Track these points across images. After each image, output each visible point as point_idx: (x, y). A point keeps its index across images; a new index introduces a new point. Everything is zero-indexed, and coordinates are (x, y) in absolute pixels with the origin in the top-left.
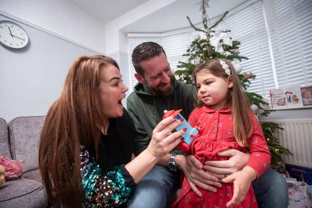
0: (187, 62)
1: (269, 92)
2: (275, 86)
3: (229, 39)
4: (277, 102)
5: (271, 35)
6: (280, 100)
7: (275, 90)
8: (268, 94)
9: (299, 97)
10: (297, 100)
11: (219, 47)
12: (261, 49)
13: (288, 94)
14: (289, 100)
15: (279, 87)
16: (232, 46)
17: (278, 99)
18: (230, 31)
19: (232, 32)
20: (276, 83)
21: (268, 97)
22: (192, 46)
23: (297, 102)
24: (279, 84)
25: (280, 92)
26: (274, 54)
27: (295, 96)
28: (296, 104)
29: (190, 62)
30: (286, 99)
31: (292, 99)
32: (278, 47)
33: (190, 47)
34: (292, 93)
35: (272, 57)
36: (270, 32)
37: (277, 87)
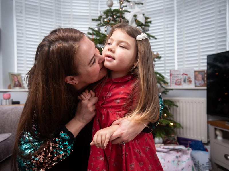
0: (96, 29)
1: (169, 71)
2: (174, 66)
3: (142, 15)
4: (175, 81)
5: (178, 16)
6: (177, 80)
7: (175, 71)
8: (168, 73)
9: (193, 79)
10: (190, 81)
11: (132, 22)
12: (167, 28)
13: (184, 76)
14: (185, 81)
15: (178, 68)
16: (144, 23)
17: (176, 79)
18: (142, 4)
19: (144, 5)
20: (176, 64)
21: (168, 76)
22: (104, 13)
23: (191, 83)
24: (178, 65)
25: (178, 73)
26: (178, 36)
27: (189, 78)
28: (189, 84)
29: (99, 30)
30: (182, 80)
31: (187, 81)
32: (182, 30)
33: (103, 14)
34: (187, 75)
35: (176, 38)
36: (177, 12)
37: (176, 68)
